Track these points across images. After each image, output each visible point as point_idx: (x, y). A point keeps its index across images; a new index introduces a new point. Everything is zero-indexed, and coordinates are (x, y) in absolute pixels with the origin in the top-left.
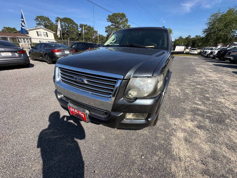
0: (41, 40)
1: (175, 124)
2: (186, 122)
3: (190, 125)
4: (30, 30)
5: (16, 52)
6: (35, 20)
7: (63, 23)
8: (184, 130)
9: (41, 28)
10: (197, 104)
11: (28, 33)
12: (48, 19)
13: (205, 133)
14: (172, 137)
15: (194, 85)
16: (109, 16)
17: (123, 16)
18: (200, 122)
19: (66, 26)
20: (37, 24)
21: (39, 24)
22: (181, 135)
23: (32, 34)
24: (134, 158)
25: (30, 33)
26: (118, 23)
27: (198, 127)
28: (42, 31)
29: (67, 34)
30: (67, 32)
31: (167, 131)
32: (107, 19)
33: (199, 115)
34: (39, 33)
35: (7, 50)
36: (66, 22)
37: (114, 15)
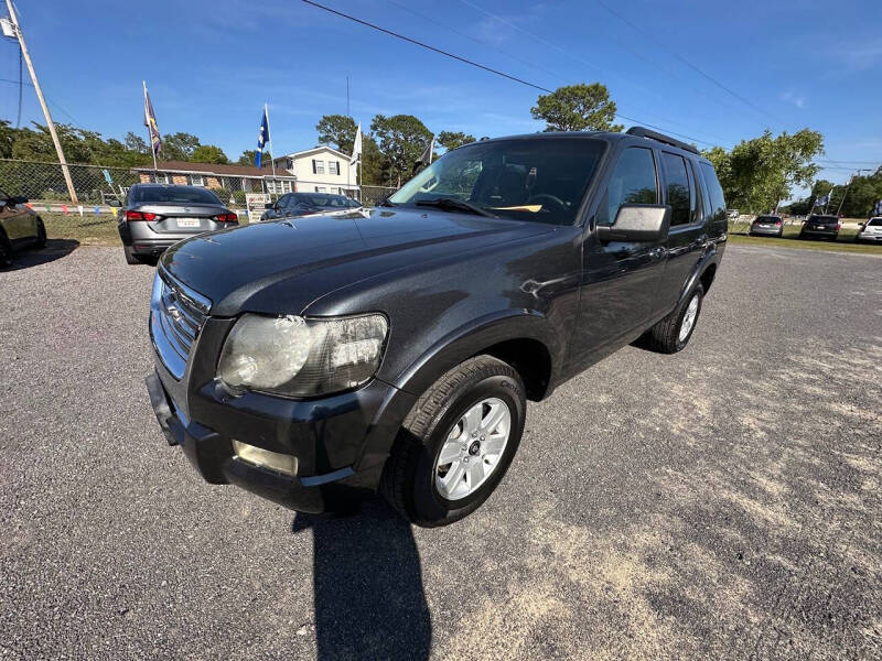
0: (319, 186)
1: (547, 551)
2: (612, 556)
3: (623, 575)
4: (297, 157)
5: (211, 218)
6: (318, 128)
7: (390, 134)
8: (570, 591)
9: (326, 150)
10: (753, 492)
11: (290, 166)
12: (353, 123)
13: (676, 640)
14: (485, 597)
15: (818, 398)
16: (542, 101)
17: (598, 93)
18: (695, 577)
19: (398, 140)
20: (320, 139)
21: (324, 140)
22: (537, 604)
23: (301, 169)
24: (273, 619)
25: (296, 163)
26: (572, 120)
27: (655, 602)
28: (327, 158)
29: (399, 167)
30: (399, 157)
31: (490, 566)
32: (534, 112)
33: (714, 544)
34: (318, 165)
35: (193, 211)
36: (399, 127)
37: (559, 95)
